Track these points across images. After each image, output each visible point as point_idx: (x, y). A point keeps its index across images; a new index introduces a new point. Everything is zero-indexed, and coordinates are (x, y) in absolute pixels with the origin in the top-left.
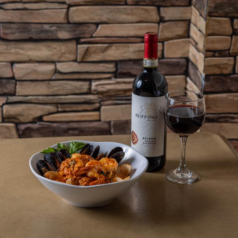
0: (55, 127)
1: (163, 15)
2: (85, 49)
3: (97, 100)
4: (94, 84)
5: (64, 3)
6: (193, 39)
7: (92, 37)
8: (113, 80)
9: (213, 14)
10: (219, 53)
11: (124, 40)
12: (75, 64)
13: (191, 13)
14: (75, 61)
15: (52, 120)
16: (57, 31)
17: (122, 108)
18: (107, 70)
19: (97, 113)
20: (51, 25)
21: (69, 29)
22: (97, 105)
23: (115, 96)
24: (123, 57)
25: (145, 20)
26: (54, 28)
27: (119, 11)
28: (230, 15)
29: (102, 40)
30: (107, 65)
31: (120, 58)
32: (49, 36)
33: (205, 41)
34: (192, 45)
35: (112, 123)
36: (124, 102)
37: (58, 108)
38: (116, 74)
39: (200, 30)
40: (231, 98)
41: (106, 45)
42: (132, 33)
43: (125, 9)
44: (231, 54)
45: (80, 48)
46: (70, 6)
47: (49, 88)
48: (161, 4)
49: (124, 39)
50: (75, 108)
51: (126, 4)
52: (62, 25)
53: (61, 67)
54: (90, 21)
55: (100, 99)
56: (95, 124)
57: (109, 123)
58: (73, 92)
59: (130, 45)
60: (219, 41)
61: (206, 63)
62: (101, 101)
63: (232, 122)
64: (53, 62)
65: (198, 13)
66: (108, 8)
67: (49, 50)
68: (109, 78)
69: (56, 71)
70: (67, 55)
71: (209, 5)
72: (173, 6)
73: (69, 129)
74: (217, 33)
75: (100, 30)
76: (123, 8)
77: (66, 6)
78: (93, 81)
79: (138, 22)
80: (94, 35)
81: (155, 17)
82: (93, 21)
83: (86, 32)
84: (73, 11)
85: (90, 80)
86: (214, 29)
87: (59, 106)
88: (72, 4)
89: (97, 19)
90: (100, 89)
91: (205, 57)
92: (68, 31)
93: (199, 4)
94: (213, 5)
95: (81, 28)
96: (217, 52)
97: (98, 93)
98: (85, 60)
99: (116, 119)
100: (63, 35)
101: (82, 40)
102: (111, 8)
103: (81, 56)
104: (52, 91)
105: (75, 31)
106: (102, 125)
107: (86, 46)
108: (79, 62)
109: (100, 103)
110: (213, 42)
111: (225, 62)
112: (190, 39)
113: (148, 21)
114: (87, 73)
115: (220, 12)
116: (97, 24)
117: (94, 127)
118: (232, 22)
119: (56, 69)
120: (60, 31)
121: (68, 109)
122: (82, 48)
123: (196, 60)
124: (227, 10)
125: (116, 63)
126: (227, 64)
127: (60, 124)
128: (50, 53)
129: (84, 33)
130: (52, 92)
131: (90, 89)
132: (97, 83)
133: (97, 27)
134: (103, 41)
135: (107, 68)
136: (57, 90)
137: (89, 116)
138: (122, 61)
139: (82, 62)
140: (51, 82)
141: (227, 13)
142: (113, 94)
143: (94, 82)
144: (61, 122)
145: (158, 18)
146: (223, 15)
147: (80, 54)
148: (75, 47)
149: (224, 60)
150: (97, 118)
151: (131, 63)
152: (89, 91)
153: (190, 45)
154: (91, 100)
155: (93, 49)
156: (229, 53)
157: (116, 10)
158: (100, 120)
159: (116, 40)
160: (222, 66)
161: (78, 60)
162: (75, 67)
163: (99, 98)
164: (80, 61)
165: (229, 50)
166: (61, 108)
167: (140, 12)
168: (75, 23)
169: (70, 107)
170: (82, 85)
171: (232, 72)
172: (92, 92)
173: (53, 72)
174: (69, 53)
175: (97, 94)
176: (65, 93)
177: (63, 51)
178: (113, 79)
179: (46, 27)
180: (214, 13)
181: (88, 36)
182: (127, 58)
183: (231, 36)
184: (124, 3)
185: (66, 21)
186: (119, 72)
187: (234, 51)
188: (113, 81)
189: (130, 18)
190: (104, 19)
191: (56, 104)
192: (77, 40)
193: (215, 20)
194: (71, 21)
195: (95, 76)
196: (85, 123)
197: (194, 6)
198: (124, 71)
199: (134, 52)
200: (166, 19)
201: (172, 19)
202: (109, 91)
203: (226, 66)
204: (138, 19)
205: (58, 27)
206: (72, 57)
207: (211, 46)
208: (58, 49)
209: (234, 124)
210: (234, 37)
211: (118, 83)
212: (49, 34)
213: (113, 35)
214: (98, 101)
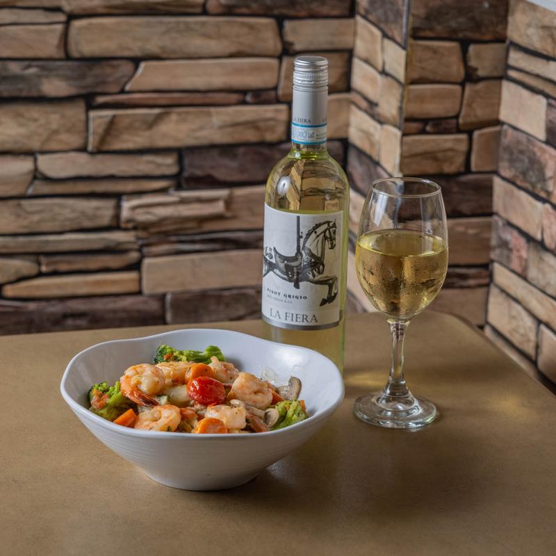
0: (31, 313)
1: (290, 38)
2: (107, 120)
3: (135, 243)
4: (127, 205)
5: (57, 9)
6: (360, 93)
7: (122, 92)
8: (172, 195)
9: (422, 34)
10: (435, 125)
11: (198, 98)
12: (83, 158)
13: (355, 34)
14: (83, 149)
15: (24, 293)
16: (39, 76)
17: (193, 261)
18: (158, 172)
19: (132, 275)
20: (26, 63)
21: (69, 73)
22: (134, 256)
23: (176, 233)
24: (197, 138)
25: (248, 50)
26: (32, 71)
27: (188, 29)
28: (461, 35)
29: (147, 99)
30: (159, 159)
31: (190, 142)
32: (21, 90)
33: (402, 97)
34: (359, 108)
35: (169, 297)
36: (197, 247)
37: (39, 264)
38: (180, 181)
39: (384, 73)
40: (461, 229)
41: (156, 111)
42: (218, 81)
43: (203, 24)
44: (462, 128)
45: (94, 119)
46: (72, 17)
47: (18, 216)
48: (285, 11)
49: (198, 95)
50: (80, 263)
51: (205, 12)
52: (50, 64)
53: (49, 165)
54: (119, 53)
55: (140, 242)
56: (128, 302)
57: (162, 298)
58: (75, 226)
59: (213, 110)
60: (436, 96)
61: (405, 148)
62: (142, 246)
63: (462, 287)
64: (31, 153)
65: (377, 33)
66: (161, 23)
67: (21, 125)
68: (163, 191)
69: (37, 175)
70: (64, 137)
71: (413, 11)
72: (313, 16)
73: (66, 316)
74: (431, 76)
75: (142, 75)
76: (196, 23)
77: (62, 18)
78: (124, 197)
79: (231, 56)
80: (128, 88)
81: (273, 44)
82: (127, 54)
83: (110, 79)
84: (80, 29)
85: (118, 196)
86: (423, 69)
87: (43, 259)
88: (77, 11)
89: (135, 49)
90: (142, 216)
91: (404, 135)
92: (67, 78)
93: (380, 12)
94: (422, 12)
95: (97, 71)
96: (431, 123)
97: (137, 227)
98: (106, 148)
99: (179, 289)
100: (54, 86)
101: (101, 100)
102: (169, 23)
103: (97, 138)
104: (25, 223)
105: (82, 77)
106: (145, 302)
107: (109, 113)
108: (92, 153)
109: (140, 250)
110: (421, 98)
111: (449, 145)
112: (352, 96)
113: (256, 52)
114: (111, 177)
115: (439, 28)
116: (136, 61)
117: (124, 310)
118: (464, 52)
119: (36, 169)
120: (47, 77)
121: (63, 267)
122: (99, 118)
123: (372, 144)
124: (453, 24)
125: (181, 153)
126: (451, 150)
127: (43, 304)
128: (23, 131)
129: (104, 83)
130: (24, 227)
131: (117, 216)
132: (136, 202)
133: (136, 67)
134: (151, 102)
135: (159, 165)
136: (39, 222)
137: (114, 282)
138: (193, 149)
139: (99, 152)
140: (25, 203)
141: (454, 31)
142: (171, 228)
143: (128, 200)
144: (47, 299)
145: (279, 47)
146: (445, 35)
147: (94, 133)
148: (83, 117)
149: (446, 141)
150: (134, 287)
151: (215, 153)
152: (114, 224)
153: (353, 108)
154: (119, 243)
155: (126, 121)
156: (458, 124)
157: (182, 26)
158: (139, 293)
159: (180, 98)
160: (440, 155)
161: (90, 148)
162: (83, 164)
163: (138, 238)
164: (95, 150)
165: (457, 117)
166: (47, 265)
167: (237, 31)
168: (83, 59)
169: (69, 262)
170: (98, 208)
171: (462, 169)
172: (123, 225)
173: (29, 178)
174: (69, 130)
175: (135, 228)
176: (57, 229)
177: (54, 126)
178: (172, 191)
179: (15, 68)
180: (424, 30)
181: (115, 89)
182: (205, 142)
183: (463, 84)
184: (199, 10)
185: (62, 55)
186: (186, 174)
187: (469, 120)
188: (174, 196)
189: (214, 46)
190: (153, 47)
191: (36, 255)
192: (89, 100)
193: (427, 48)
194: (75, 54)
195: (130, 186)
196: (106, 300)
197: (365, 17)
198: (199, 173)
199: (221, 127)
200: (298, 47)
201: (312, 47)
202: (162, 221)
203: (450, 154)
204: (233, 49)
205: (43, 68)
206: (76, 141)
207: (416, 109)
208: (42, 121)
209: (466, 291)
210: (468, 88)
211: (183, 201)
212: (20, 86)
213: (173, 87)
214: (136, 246)
